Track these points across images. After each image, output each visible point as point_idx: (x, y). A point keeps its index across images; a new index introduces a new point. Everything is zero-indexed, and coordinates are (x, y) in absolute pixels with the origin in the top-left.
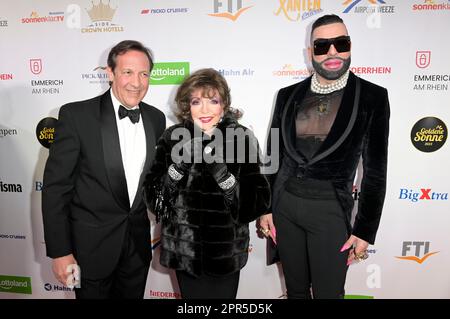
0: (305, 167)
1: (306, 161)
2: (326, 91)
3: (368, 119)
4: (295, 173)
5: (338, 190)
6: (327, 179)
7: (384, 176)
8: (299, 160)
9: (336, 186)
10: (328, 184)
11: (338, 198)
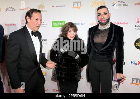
0: (98, 52)
1: (98, 50)
2: (103, 29)
3: (117, 37)
4: (95, 54)
5: (109, 59)
6: (105, 55)
7: (123, 54)
8: (96, 50)
9: (108, 57)
10: (105, 57)
11: (109, 61)
